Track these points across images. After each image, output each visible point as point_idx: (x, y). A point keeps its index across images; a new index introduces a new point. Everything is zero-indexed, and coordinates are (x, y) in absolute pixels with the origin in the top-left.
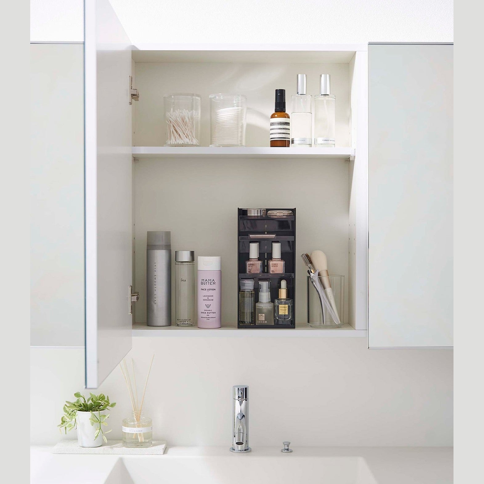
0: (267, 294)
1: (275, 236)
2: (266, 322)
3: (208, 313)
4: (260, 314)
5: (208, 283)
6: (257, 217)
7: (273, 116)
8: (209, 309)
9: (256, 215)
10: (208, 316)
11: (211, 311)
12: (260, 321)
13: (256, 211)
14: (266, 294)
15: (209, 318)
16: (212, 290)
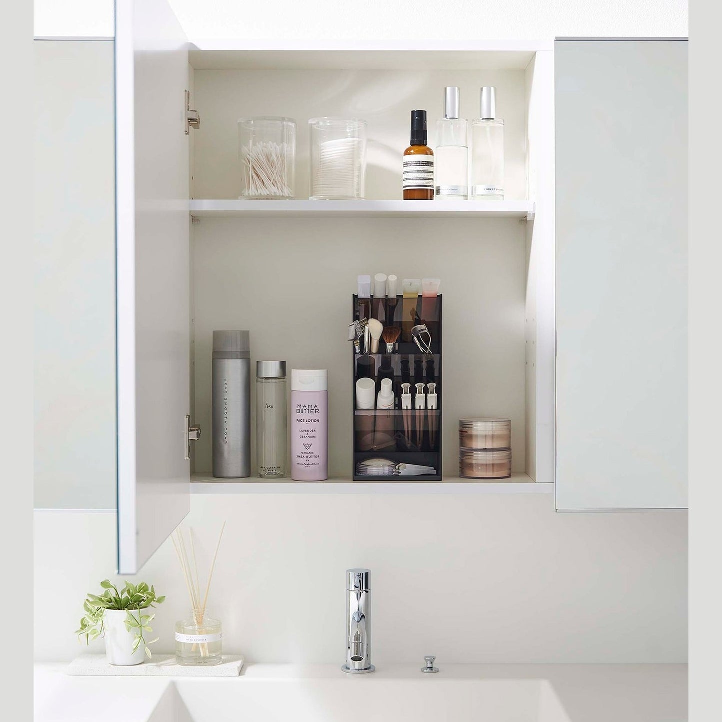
3: (307, 457)
5: (307, 411)
7: (407, 153)
8: (309, 451)
10: (307, 462)
11: (312, 455)
15: (308, 465)
16: (314, 421)
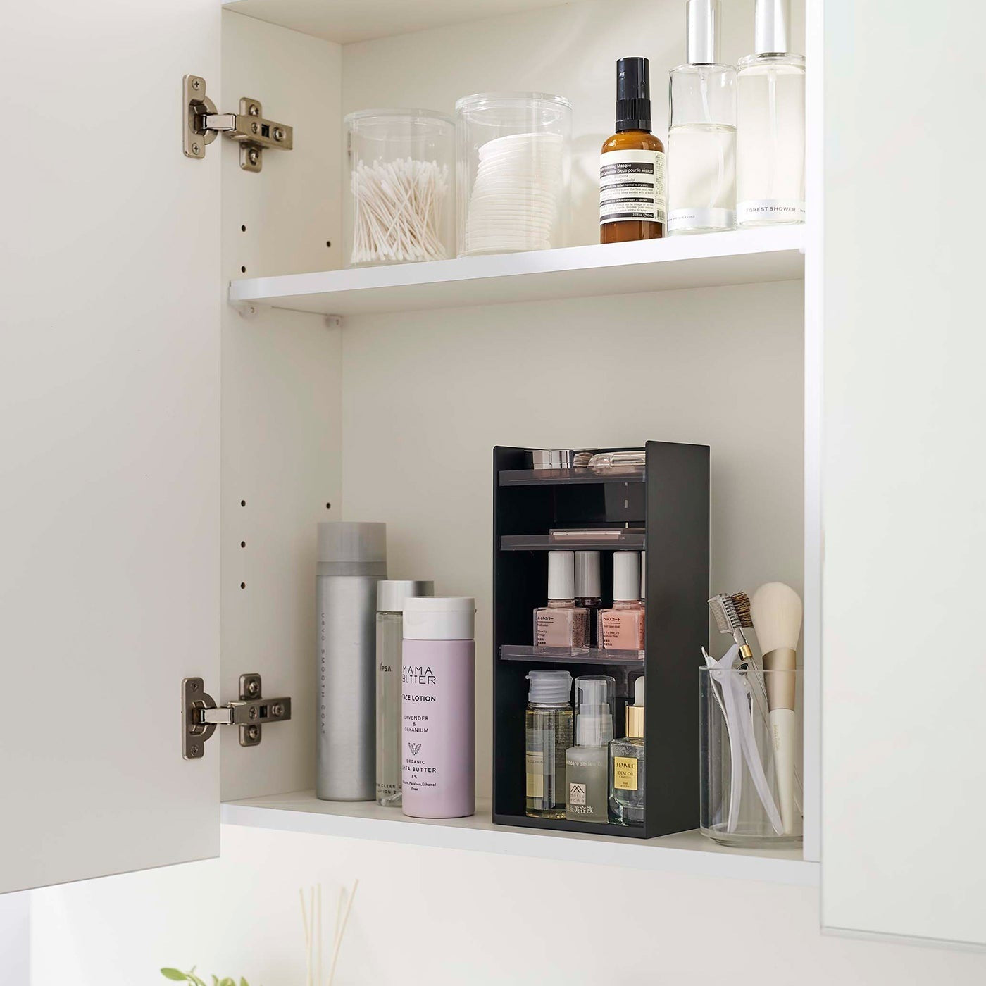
0: (598, 719)
1: (619, 533)
2: (590, 810)
3: (414, 768)
4: (572, 785)
5: (413, 678)
6: (558, 472)
7: (608, 146)
8: (415, 758)
9: (556, 466)
10: (414, 780)
11: (423, 766)
12: (575, 805)
13: (556, 456)
14: (592, 720)
15: (415, 787)
16: (425, 699)
